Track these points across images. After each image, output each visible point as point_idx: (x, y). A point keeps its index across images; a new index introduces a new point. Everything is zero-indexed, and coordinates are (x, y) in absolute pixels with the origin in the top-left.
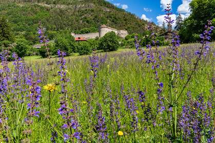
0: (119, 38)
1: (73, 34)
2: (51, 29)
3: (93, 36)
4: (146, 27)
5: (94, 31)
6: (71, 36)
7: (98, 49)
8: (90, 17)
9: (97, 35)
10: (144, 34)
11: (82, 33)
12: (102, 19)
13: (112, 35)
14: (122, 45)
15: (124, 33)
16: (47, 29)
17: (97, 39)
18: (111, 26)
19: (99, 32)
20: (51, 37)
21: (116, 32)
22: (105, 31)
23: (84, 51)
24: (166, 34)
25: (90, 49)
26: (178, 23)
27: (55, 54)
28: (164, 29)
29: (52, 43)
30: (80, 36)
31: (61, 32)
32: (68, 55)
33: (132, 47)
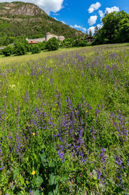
0: (59, 41)
1: (27, 39)
2: (11, 36)
3: (41, 40)
4: (77, 33)
5: (41, 37)
6: (25, 41)
7: (45, 49)
8: (38, 27)
9: (44, 39)
10: (75, 39)
11: (33, 38)
12: (47, 28)
13: (54, 40)
14: (61, 46)
15: (62, 38)
16: (8, 35)
17: (44, 42)
18: (53, 33)
19: (46, 37)
20: (12, 41)
21: (57, 37)
22: (50, 36)
23: (35, 51)
24: (88, 38)
25: (39, 49)
26: (95, 31)
27: (15, 53)
28: (87, 35)
29: (12, 46)
30: (32, 40)
31: (18, 38)
32: (24, 54)
33: (68, 47)
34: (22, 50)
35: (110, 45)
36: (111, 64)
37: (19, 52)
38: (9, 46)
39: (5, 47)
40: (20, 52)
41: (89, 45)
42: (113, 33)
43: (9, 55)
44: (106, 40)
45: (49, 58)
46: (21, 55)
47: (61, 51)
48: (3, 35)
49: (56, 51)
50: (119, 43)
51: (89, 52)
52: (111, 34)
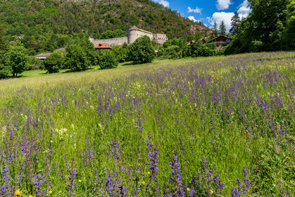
0: (155, 44)
1: (91, 40)
2: (61, 32)
3: (119, 42)
4: (193, 29)
5: (120, 35)
6: (88, 42)
7: (127, 59)
8: (115, 15)
9: (125, 40)
10: (189, 39)
11: (104, 37)
12: (132, 18)
13: (145, 41)
14: (159, 55)
15: (162, 38)
16: (55, 32)
17: (125, 46)
18: (144, 28)
19: (128, 36)
20: (61, 43)
21: (151, 36)
22: (137, 35)
23: (107, 64)
24: (218, 39)
25: (115, 60)
26: (234, 24)
27: (66, 67)
28: (215, 32)
29: (61, 52)
30: (101, 42)
31: (74, 37)
32: (84, 69)
33: (173, 57)
34: (82, 60)
35: (265, 55)
36: (267, 95)
37: (74, 64)
38: (56, 52)
39: (49, 54)
40: (76, 64)
41: (220, 54)
42: (273, 28)
43: (56, 71)
44: (257, 42)
45: (133, 77)
46: (78, 70)
47: (159, 64)
48: (45, 31)
49: (150, 65)
50: (285, 49)
51: (219, 67)
52: (267, 31)
